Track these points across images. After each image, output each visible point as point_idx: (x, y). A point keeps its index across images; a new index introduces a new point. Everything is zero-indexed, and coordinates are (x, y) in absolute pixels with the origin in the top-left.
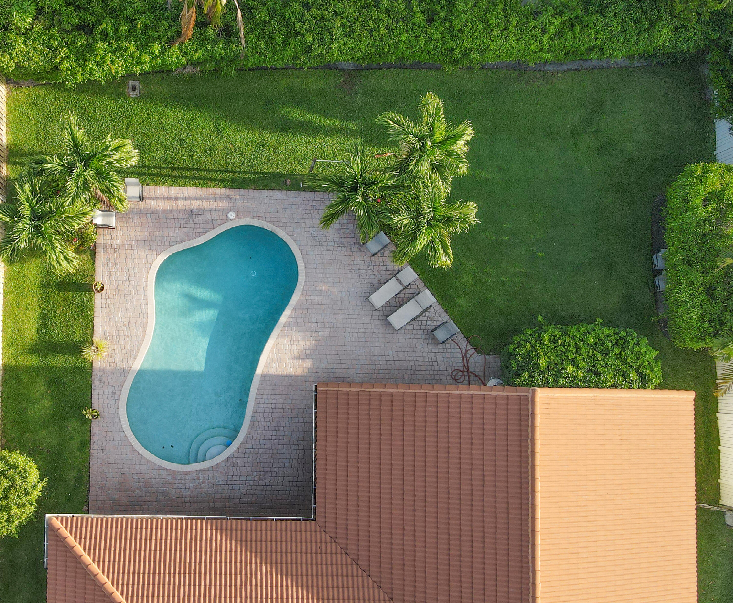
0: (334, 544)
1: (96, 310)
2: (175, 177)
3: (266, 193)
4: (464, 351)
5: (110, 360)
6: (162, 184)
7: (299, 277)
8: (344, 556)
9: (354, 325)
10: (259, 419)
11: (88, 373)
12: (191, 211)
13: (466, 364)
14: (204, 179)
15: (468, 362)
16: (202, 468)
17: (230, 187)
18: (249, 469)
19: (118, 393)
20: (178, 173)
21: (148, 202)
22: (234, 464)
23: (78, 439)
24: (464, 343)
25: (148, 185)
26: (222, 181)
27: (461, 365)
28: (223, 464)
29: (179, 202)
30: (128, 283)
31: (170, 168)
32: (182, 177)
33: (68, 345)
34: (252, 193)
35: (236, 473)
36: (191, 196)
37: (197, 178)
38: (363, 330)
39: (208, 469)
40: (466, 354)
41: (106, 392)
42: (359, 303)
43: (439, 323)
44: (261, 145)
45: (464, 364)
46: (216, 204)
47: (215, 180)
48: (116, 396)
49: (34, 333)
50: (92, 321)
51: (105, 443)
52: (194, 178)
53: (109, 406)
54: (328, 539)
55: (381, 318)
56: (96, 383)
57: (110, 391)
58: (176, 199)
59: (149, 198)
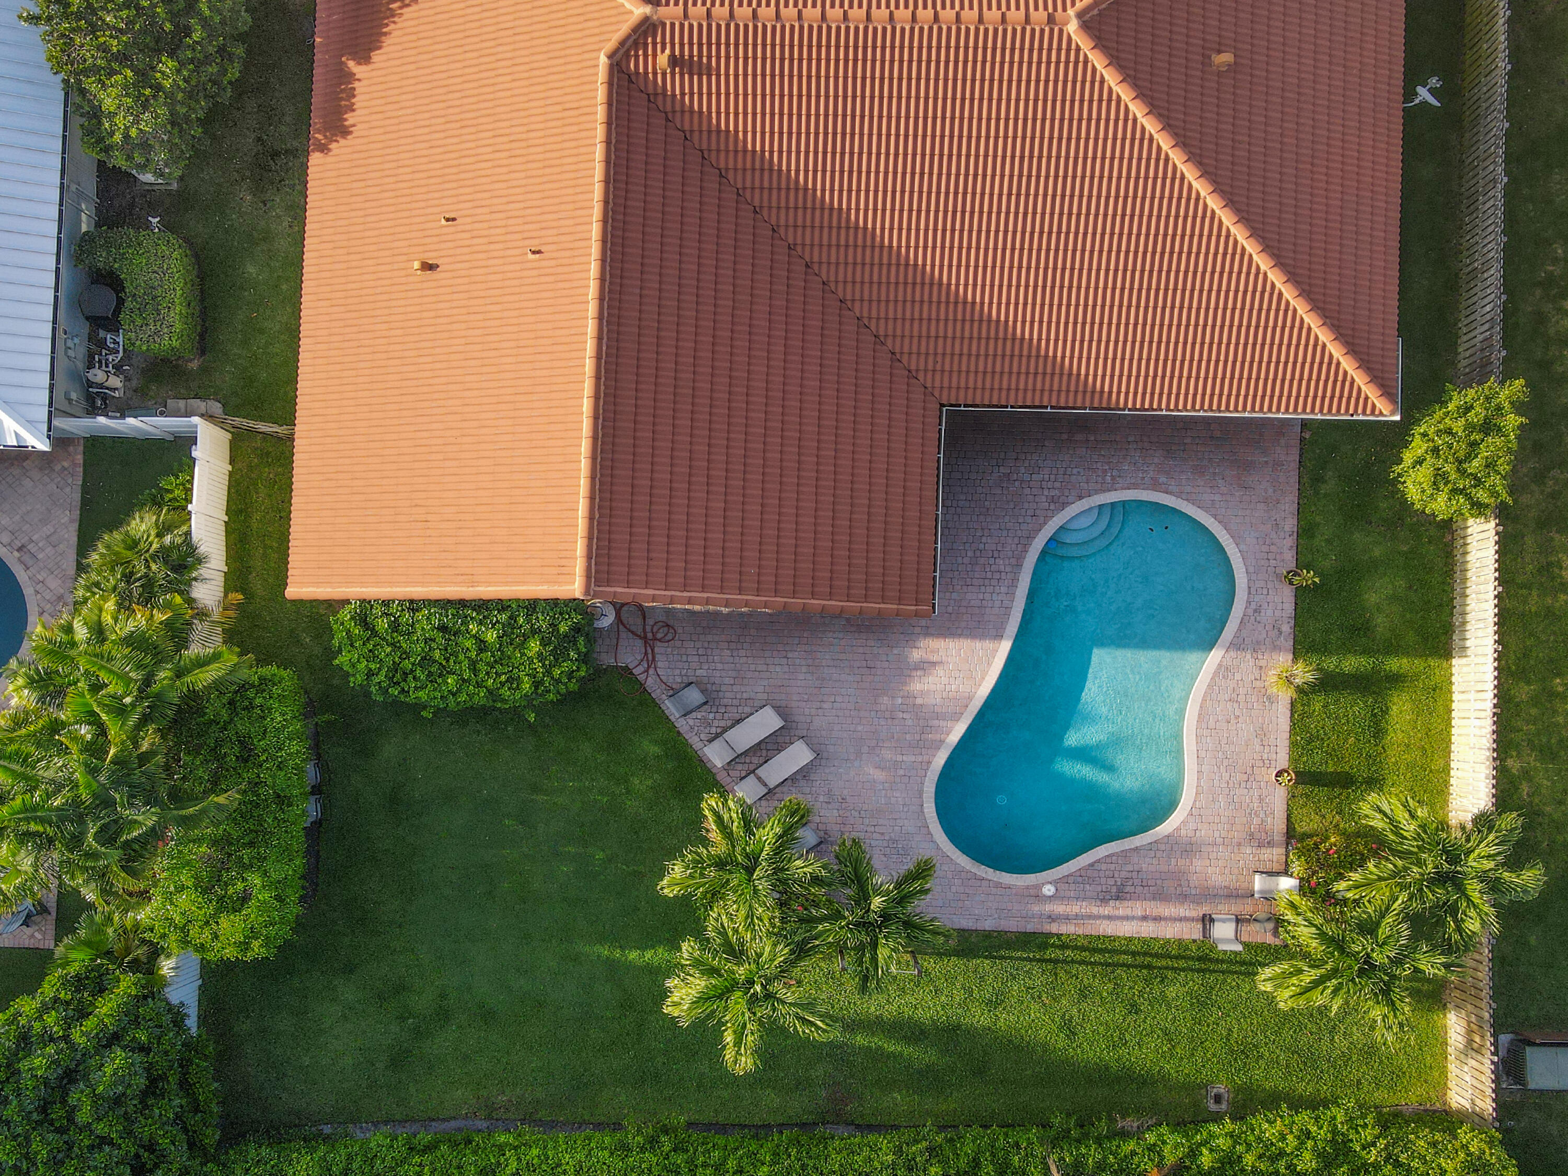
0: (913, 367)
1: (1287, 743)
2: (1145, 954)
3: (988, 925)
4: (651, 671)
5: (1263, 663)
6: (1168, 941)
7: (933, 790)
8: (897, 350)
9: (840, 713)
10: (1008, 569)
11: (1300, 643)
12: (1118, 898)
13: (649, 651)
14: (1095, 950)
15: (646, 654)
16: (1107, 494)
17: (1050, 935)
18: (1027, 491)
19: (1250, 612)
20: (1139, 959)
21: (1194, 914)
22: (1053, 500)
23: (1319, 541)
24: (651, 683)
25: (1194, 941)
26: (1064, 947)
27: (656, 650)
28: (1071, 499)
29: (1140, 913)
30: (1231, 785)
31: (1155, 968)
32: (1134, 954)
33: (1335, 688)
34: (1012, 925)
35: (1050, 485)
36: (1118, 923)
37: (1106, 950)
38: (825, 706)
39: (1097, 492)
40: (649, 667)
41: (1269, 612)
42: (831, 749)
43: (694, 715)
44: (994, 1004)
45: (653, 651)
46: (1075, 908)
47: (1076, 948)
48: (1253, 606)
49: (1394, 707)
50: (1293, 725)
51: (1273, 535)
52: (1113, 952)
53: (1265, 592)
54: (921, 376)
55: (794, 725)
56: (1287, 628)
57: (1262, 614)
58: (1145, 918)
59: (1193, 920)
